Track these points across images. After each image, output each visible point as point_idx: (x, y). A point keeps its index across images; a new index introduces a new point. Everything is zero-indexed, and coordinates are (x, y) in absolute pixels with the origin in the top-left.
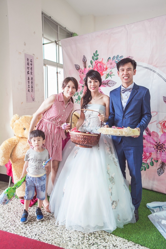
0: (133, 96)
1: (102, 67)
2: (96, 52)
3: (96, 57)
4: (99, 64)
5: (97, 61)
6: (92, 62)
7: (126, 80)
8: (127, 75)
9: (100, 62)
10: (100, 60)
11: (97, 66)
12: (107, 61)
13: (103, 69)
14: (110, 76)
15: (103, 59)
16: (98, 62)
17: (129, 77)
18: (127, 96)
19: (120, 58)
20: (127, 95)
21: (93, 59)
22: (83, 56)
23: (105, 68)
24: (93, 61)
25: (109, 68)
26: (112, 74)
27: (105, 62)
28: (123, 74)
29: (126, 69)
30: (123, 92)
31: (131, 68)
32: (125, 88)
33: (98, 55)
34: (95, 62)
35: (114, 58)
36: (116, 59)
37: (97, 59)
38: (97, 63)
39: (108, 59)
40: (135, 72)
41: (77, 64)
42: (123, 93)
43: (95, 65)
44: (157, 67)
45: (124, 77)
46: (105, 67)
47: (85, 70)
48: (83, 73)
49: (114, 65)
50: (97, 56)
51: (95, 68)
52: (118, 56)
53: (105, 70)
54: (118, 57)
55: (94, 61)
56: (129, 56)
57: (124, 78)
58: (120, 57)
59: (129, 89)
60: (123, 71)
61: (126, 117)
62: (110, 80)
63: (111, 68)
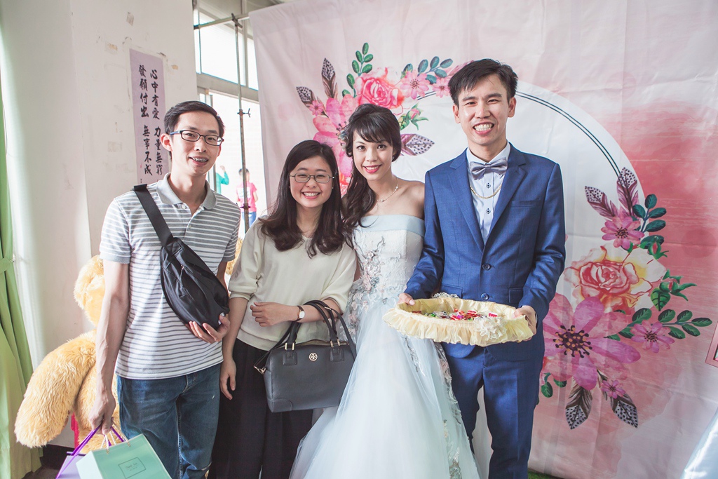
0: (513, 190)
1: (387, 95)
2: (365, 47)
3: (365, 64)
4: (375, 86)
5: (368, 78)
6: (353, 80)
7: (483, 134)
8: (486, 118)
9: (378, 80)
10: (377, 73)
11: (370, 92)
12: (400, 75)
13: (389, 99)
14: (414, 122)
15: (386, 70)
16: (371, 79)
17: (493, 125)
18: (491, 188)
19: (443, 65)
20: (491, 184)
21: (355, 71)
22: (323, 61)
23: (396, 98)
24: (355, 75)
25: (408, 97)
26: (418, 117)
27: (394, 78)
28: (473, 116)
29: (483, 99)
30: (475, 173)
31: (499, 96)
32: (484, 163)
33: (370, 58)
34: (362, 78)
35: (423, 67)
36: (429, 68)
37: (368, 70)
38: (368, 81)
39: (405, 70)
40: (512, 107)
41: (303, 86)
42: (476, 177)
43: (362, 90)
44: (563, 94)
45: (476, 125)
46: (395, 93)
47: (332, 103)
48: (323, 113)
49: (423, 87)
50: (366, 62)
51: (364, 99)
52: (436, 60)
53: (395, 103)
54: (435, 63)
55: (359, 75)
57: (477, 128)
58: (441, 64)
59: (500, 166)
60: (471, 103)
61: (491, 263)
62: (413, 135)
63: (414, 98)
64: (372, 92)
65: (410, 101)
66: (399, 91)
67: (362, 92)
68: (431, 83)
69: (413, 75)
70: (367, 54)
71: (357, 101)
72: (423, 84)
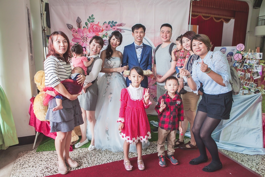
0: (144, 52)
1: (99, 29)
2: (92, 15)
3: (92, 20)
4: (95, 26)
6: (87, 24)
10: (96, 23)
14: (106, 37)
15: (99, 22)
16: (94, 24)
21: (88, 21)
22: (77, 17)
24: (88, 23)
26: (107, 35)
27: (101, 25)
28: (137, 35)
29: (139, 32)
33: (94, 19)
34: (91, 24)
35: (109, 23)
36: (111, 23)
37: (93, 22)
39: (104, 23)
40: (144, 34)
41: (69, 24)
45: (138, 37)
46: (101, 29)
48: (76, 32)
51: (91, 29)
52: (113, 21)
53: (101, 31)
55: (90, 23)
56: (121, 23)
58: (114, 23)
62: (106, 40)
63: (106, 31)
64: (94, 28)
65: (105, 31)
66: (102, 28)
67: (90, 28)
68: (111, 27)
69: (107, 24)
70: (93, 17)
71: (88, 30)
72: (109, 27)
